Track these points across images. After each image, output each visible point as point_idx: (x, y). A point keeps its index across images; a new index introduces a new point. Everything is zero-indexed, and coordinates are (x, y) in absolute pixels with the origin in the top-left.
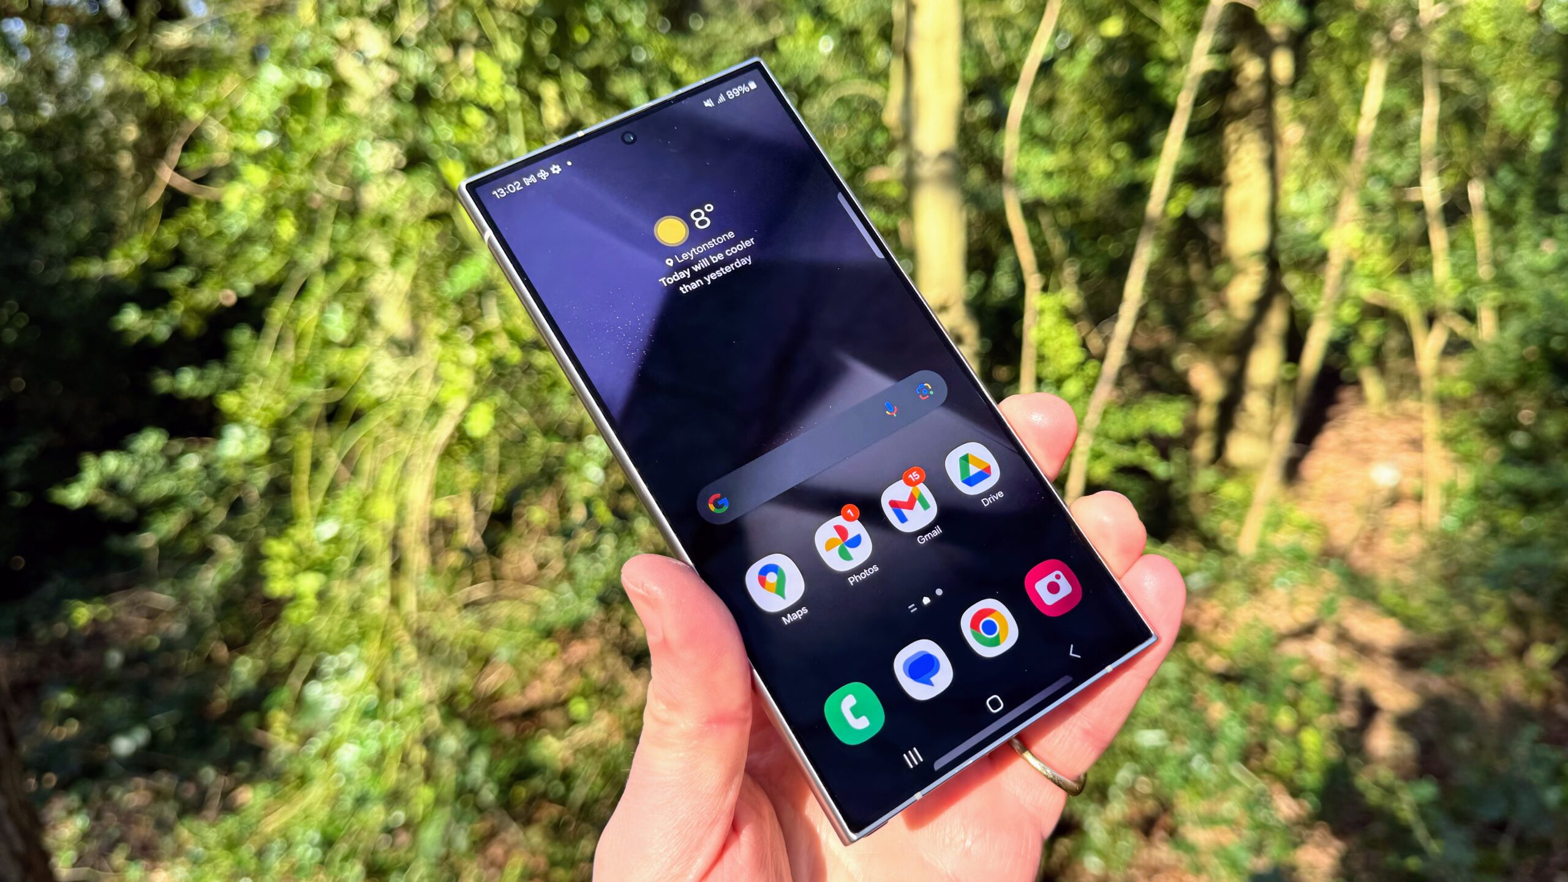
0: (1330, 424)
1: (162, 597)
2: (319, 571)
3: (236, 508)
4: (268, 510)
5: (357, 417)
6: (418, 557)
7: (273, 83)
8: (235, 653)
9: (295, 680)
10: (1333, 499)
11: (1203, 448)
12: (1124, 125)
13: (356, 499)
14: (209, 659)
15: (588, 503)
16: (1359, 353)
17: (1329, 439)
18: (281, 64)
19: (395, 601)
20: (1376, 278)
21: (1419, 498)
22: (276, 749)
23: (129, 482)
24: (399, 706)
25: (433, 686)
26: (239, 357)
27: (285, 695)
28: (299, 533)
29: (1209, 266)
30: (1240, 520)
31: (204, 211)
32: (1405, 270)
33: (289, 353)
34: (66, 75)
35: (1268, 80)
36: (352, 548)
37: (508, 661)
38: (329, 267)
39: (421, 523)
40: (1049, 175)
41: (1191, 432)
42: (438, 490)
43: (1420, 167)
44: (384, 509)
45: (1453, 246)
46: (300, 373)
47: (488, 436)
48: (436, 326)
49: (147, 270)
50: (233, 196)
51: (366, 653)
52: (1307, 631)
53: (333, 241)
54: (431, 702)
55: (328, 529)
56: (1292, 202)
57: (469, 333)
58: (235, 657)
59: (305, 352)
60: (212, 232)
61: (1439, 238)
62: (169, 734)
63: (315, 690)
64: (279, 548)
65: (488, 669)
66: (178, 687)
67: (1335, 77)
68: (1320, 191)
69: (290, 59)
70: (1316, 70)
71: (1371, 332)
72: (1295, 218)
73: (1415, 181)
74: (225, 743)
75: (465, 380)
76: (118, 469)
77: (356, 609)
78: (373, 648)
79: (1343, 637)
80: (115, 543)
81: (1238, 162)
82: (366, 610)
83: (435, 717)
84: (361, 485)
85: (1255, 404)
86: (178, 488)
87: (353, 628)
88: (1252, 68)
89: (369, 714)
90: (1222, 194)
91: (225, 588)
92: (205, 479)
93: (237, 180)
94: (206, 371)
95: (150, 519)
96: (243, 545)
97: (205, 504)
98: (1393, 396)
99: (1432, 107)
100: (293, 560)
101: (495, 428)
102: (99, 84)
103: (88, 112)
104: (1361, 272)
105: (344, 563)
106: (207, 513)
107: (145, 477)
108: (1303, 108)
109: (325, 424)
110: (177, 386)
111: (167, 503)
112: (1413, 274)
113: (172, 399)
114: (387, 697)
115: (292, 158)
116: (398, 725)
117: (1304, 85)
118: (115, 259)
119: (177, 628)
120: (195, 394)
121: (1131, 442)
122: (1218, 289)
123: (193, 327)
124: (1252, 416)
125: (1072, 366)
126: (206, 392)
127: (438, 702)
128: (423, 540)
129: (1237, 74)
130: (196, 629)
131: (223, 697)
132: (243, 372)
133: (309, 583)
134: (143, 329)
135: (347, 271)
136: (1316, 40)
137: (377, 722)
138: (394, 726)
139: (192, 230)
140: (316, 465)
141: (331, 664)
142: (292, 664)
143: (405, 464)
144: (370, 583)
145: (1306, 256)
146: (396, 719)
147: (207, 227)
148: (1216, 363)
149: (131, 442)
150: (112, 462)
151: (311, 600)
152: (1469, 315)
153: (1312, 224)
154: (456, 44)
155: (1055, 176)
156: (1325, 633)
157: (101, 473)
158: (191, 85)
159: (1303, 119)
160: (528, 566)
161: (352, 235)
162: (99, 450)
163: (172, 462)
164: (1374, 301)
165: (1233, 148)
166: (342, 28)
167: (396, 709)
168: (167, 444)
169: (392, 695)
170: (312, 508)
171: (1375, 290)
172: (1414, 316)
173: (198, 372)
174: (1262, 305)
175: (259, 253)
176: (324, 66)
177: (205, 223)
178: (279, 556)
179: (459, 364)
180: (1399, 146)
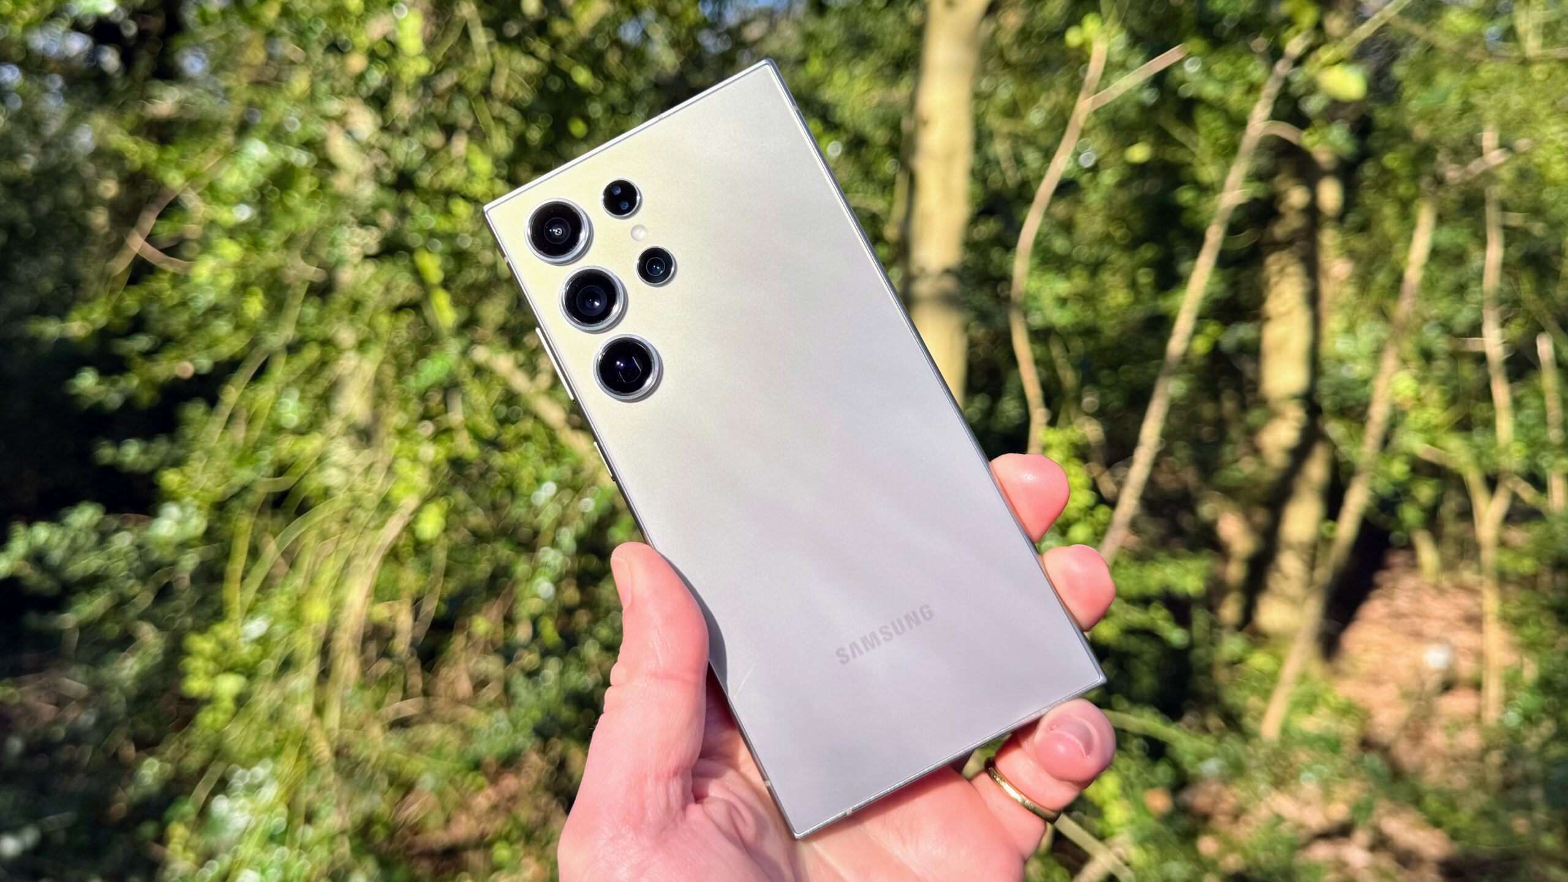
0: (1377, 592)
1: (74, 682)
2: (241, 673)
3: (164, 593)
4: (198, 597)
5: (303, 508)
6: (348, 666)
7: (257, 159)
8: (142, 753)
9: (201, 792)
10: (1375, 680)
11: (1230, 611)
12: (1148, 252)
13: (290, 599)
14: (115, 756)
15: (535, 621)
16: (1410, 514)
17: (1375, 609)
18: (266, 140)
19: (319, 710)
20: (1429, 431)
21: (1477, 686)
22: (173, 866)
23: (56, 555)
24: (309, 833)
25: (348, 815)
26: (190, 432)
27: (188, 808)
28: (225, 631)
29: (1244, 407)
30: (1266, 695)
31: (170, 280)
32: (1464, 426)
33: (239, 433)
34: (53, 127)
35: (1312, 211)
36: (279, 652)
37: (433, 789)
38: (293, 349)
39: (355, 629)
40: (1063, 302)
41: (1215, 592)
42: (379, 593)
43: (1481, 315)
44: (318, 611)
45: (1517, 404)
46: (247, 454)
47: (438, 538)
48: (396, 418)
49: (104, 335)
50: (204, 270)
51: (279, 769)
52: (1342, 832)
53: (299, 324)
54: (343, 832)
55: (256, 627)
56: (1336, 343)
57: (428, 428)
58: (144, 759)
59: (257, 433)
60: (175, 301)
61: (1501, 392)
62: (61, 837)
63: (221, 805)
64: (202, 645)
65: (411, 798)
66: (78, 783)
67: (1389, 211)
68: (1369, 333)
69: (277, 135)
70: (1368, 202)
71: (1425, 492)
72: (1341, 361)
73: (1476, 330)
74: (119, 852)
75: (419, 479)
76: (46, 543)
77: (275, 717)
78: (287, 764)
79: (1380, 843)
80: (33, 620)
81: (1279, 295)
82: (288, 718)
83: (345, 848)
84: (298, 581)
85: (1290, 564)
86: (106, 569)
87: (270, 738)
88: (1297, 197)
89: (274, 838)
90: (1260, 330)
91: (143, 678)
92: (136, 560)
93: (209, 253)
94: (153, 445)
95: (73, 599)
96: (166, 634)
97: (132, 587)
98: (1448, 566)
99: (1494, 253)
100: (215, 658)
101: (446, 530)
102: (85, 138)
103: (69, 167)
104: (1413, 426)
105: (269, 666)
106: (134, 597)
107: (74, 550)
108: (1352, 242)
109: (269, 512)
110: (120, 458)
111: (92, 582)
112: (1474, 432)
113: (113, 471)
114: (296, 822)
115: (266, 235)
116: (305, 856)
117: (1353, 218)
118: (74, 321)
119: (87, 718)
120: (137, 468)
121: (1144, 601)
122: (1252, 432)
123: (146, 398)
124: (1286, 578)
125: (1080, 510)
126: (148, 467)
127: (350, 833)
128: (355, 648)
129: (1281, 201)
130: (106, 723)
131: (124, 799)
132: (189, 446)
133: (229, 685)
134: (95, 395)
135: (312, 354)
136: (1369, 170)
137: (284, 849)
138: (299, 856)
139: (154, 297)
140: (254, 553)
141: (240, 778)
142: (203, 771)
143: (348, 562)
144: (295, 691)
145: (1351, 403)
146: (303, 848)
147: (170, 296)
148: (1248, 517)
149: (65, 516)
150: (42, 533)
151: (228, 704)
152: (1538, 482)
153: (1359, 369)
154: (449, 130)
155: (1069, 305)
156: (1362, 836)
157: (30, 544)
158: (173, 153)
159: (1352, 254)
160: (464, 687)
161: (320, 319)
162: (30, 522)
163: (103, 536)
164: (1428, 457)
165: (1274, 280)
166: (334, 106)
167: (303, 836)
168: (103, 519)
169: (302, 819)
170: (241, 603)
171: (1428, 446)
172: (1474, 478)
173: (144, 445)
174: (1300, 454)
175: (222, 327)
176: (310, 145)
177: (169, 292)
178: (201, 653)
179: (415, 459)
180: (1460, 290)
